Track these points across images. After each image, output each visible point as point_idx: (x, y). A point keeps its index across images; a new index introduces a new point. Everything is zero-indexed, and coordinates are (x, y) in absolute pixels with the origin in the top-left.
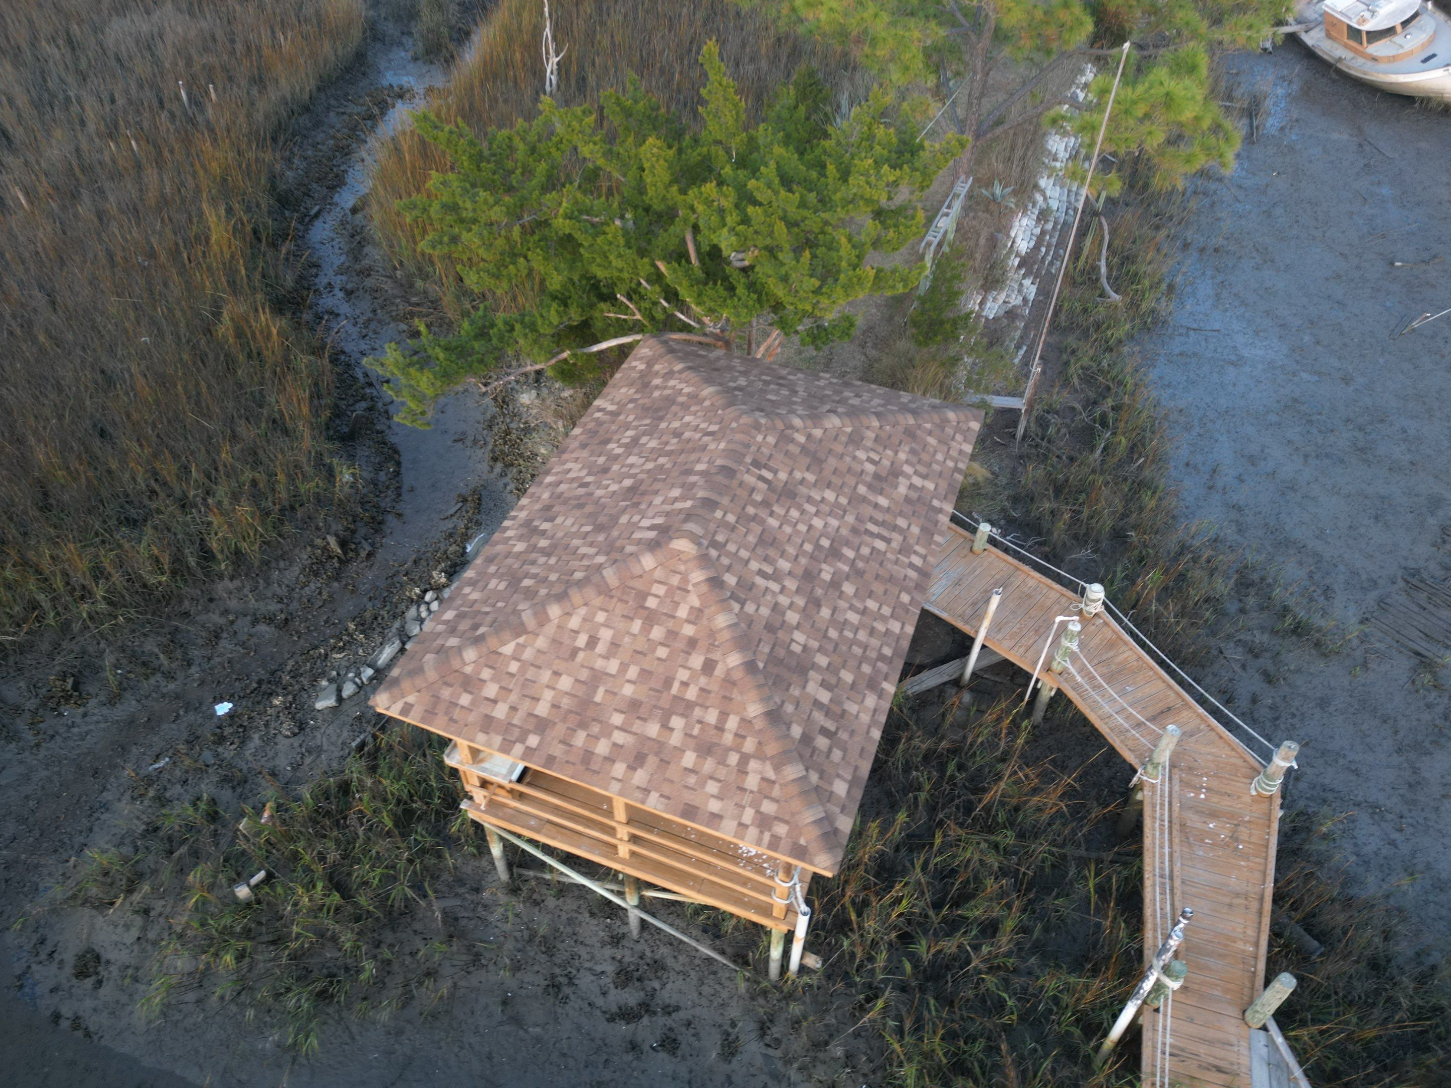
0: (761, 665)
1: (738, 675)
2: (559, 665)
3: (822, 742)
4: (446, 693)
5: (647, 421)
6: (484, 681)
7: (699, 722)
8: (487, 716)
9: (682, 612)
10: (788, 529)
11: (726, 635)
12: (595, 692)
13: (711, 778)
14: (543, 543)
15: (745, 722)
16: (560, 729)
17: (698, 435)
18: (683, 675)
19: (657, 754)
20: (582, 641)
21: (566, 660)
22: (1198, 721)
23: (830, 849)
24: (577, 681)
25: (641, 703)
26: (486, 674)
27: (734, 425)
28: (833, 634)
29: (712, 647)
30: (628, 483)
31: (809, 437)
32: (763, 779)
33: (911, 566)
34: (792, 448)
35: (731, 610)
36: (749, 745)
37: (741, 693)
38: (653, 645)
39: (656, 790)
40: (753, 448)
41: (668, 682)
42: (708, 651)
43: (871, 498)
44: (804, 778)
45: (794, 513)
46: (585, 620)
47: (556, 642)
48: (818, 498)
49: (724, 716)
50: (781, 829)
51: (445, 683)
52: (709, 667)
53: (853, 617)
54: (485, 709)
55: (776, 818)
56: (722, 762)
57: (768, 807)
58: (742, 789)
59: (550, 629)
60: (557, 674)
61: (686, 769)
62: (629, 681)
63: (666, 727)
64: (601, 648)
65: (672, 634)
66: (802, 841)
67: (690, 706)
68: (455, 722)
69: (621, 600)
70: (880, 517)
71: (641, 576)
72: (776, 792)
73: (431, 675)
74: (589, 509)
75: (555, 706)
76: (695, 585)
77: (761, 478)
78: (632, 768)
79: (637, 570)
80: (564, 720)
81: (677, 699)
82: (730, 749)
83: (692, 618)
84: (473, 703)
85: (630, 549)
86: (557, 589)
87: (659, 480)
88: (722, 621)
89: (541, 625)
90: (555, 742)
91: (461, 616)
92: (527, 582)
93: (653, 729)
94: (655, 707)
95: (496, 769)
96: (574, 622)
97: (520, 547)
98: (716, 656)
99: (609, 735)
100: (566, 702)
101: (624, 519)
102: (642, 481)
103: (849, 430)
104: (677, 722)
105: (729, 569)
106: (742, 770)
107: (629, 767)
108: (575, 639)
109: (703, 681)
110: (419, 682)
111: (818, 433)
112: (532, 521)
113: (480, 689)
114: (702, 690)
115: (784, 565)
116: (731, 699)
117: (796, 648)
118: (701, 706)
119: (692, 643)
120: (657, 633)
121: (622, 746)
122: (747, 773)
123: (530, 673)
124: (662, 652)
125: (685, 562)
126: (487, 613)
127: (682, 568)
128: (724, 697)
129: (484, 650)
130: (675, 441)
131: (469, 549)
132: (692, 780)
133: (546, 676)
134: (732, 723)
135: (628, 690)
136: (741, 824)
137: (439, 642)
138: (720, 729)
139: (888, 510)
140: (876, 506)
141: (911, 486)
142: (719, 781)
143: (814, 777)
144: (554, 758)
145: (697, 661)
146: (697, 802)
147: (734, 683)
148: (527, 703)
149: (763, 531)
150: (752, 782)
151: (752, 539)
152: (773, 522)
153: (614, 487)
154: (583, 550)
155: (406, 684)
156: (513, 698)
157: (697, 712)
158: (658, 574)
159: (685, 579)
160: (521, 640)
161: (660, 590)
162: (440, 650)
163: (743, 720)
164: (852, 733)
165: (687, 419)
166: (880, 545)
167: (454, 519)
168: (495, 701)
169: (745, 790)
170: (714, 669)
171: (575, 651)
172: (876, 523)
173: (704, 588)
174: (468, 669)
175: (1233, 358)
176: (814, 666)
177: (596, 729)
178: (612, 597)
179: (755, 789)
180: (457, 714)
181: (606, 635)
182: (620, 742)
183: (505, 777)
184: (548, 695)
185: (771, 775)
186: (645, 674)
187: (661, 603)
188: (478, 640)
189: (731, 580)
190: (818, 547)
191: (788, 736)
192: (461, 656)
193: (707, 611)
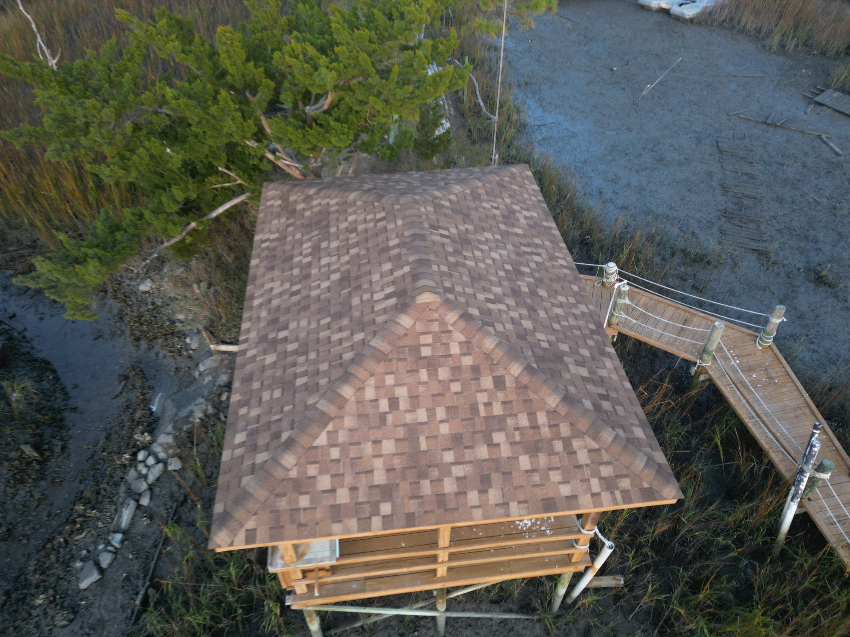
0: (535, 365)
1: (525, 379)
2: (375, 434)
3: (606, 405)
4: (283, 504)
5: (316, 233)
6: (314, 477)
7: (517, 429)
8: (332, 506)
9: (455, 349)
10: (482, 265)
11: (499, 353)
12: (418, 443)
13: (551, 469)
14: (291, 347)
15: (552, 413)
16: (405, 487)
17: (371, 225)
18: (482, 398)
19: (497, 470)
20: (384, 405)
21: (379, 427)
22: (704, 321)
23: (668, 481)
24: (397, 440)
25: (461, 435)
26: (312, 470)
27: (397, 207)
28: (556, 326)
29: (493, 366)
30: (335, 277)
31: (450, 201)
32: (590, 451)
33: (562, 266)
34: (445, 211)
35: (489, 333)
36: (565, 429)
37: (536, 392)
38: (445, 385)
39: (513, 500)
40: (424, 217)
41: (474, 408)
42: (492, 371)
43: (511, 230)
44: (617, 436)
45: (478, 253)
46: (377, 388)
47: (362, 416)
48: (484, 239)
49: (532, 416)
50: (625, 483)
51: (278, 495)
52: (499, 383)
53: (558, 311)
54: (328, 501)
55: (617, 477)
56: (552, 453)
57: (606, 471)
58: (579, 467)
59: (351, 408)
60: (377, 442)
61: (527, 471)
62: (441, 422)
63: (492, 445)
64: (403, 405)
65: (456, 369)
66: (646, 485)
67: (501, 419)
68: (305, 525)
69: (399, 360)
70: (525, 241)
71: (406, 335)
72: (605, 457)
73: (261, 494)
74: (314, 307)
75: (390, 470)
76: (453, 325)
77: (442, 236)
78: (483, 492)
79: (400, 331)
80: (404, 478)
81: (488, 419)
82: (552, 439)
83: (465, 350)
84: (313, 500)
85: (380, 319)
86: (336, 374)
87: (364, 264)
88: (489, 343)
89: (341, 407)
90: (406, 500)
91: (253, 434)
92: (300, 382)
93: (483, 452)
94: (474, 433)
95: (319, 556)
96: (369, 393)
97: (270, 359)
98: (500, 372)
99: (449, 473)
100: (397, 462)
101: (356, 301)
102: (348, 271)
103: (468, 191)
104: (498, 437)
105: (468, 304)
106: (572, 453)
107: (480, 492)
108: (377, 407)
109: (501, 396)
110: (251, 505)
111: (453, 197)
112: (266, 336)
113: (314, 486)
114: (504, 403)
115: (498, 290)
116: (530, 401)
117: (545, 345)
118: (511, 415)
119: (476, 370)
120: (443, 373)
121: (465, 478)
122: (575, 452)
123: (353, 452)
124: (456, 387)
125: (436, 311)
126: (280, 420)
127: (436, 316)
128: (524, 401)
129: (300, 450)
130: (353, 235)
131: (154, 409)
132: (536, 478)
133: (368, 448)
134: (542, 418)
135: (445, 429)
136: (593, 495)
137: (247, 463)
138: (535, 427)
139: (525, 236)
140: (517, 235)
141: (526, 218)
142: (558, 469)
143: (621, 432)
144: (413, 514)
145: (487, 382)
146: (550, 495)
147: (526, 387)
148: (363, 477)
149: (469, 270)
150: (583, 457)
151: (466, 279)
152: (470, 263)
153: (325, 285)
154: (336, 337)
155: (239, 513)
156: (348, 480)
157: (510, 422)
158: (419, 327)
159: (442, 322)
160: (330, 427)
161: (428, 339)
162: (253, 469)
163: (548, 412)
164: (616, 390)
165: (351, 218)
166: (538, 259)
167: (124, 394)
168: (333, 491)
169: (581, 466)
170: (504, 383)
171: (383, 417)
172: (525, 245)
173: (462, 324)
174: (293, 474)
175: (570, 134)
176: (563, 354)
177: (435, 473)
178: (390, 360)
179: (589, 462)
180: (303, 518)
181: (402, 392)
182: (461, 474)
183: (331, 558)
184: (378, 463)
185: (594, 445)
186: (451, 410)
187: (433, 349)
188: (289, 444)
189: (474, 312)
190: (507, 271)
191: (586, 411)
192: (281, 465)
193: (474, 341)
